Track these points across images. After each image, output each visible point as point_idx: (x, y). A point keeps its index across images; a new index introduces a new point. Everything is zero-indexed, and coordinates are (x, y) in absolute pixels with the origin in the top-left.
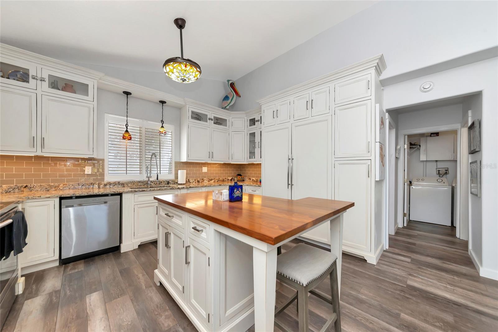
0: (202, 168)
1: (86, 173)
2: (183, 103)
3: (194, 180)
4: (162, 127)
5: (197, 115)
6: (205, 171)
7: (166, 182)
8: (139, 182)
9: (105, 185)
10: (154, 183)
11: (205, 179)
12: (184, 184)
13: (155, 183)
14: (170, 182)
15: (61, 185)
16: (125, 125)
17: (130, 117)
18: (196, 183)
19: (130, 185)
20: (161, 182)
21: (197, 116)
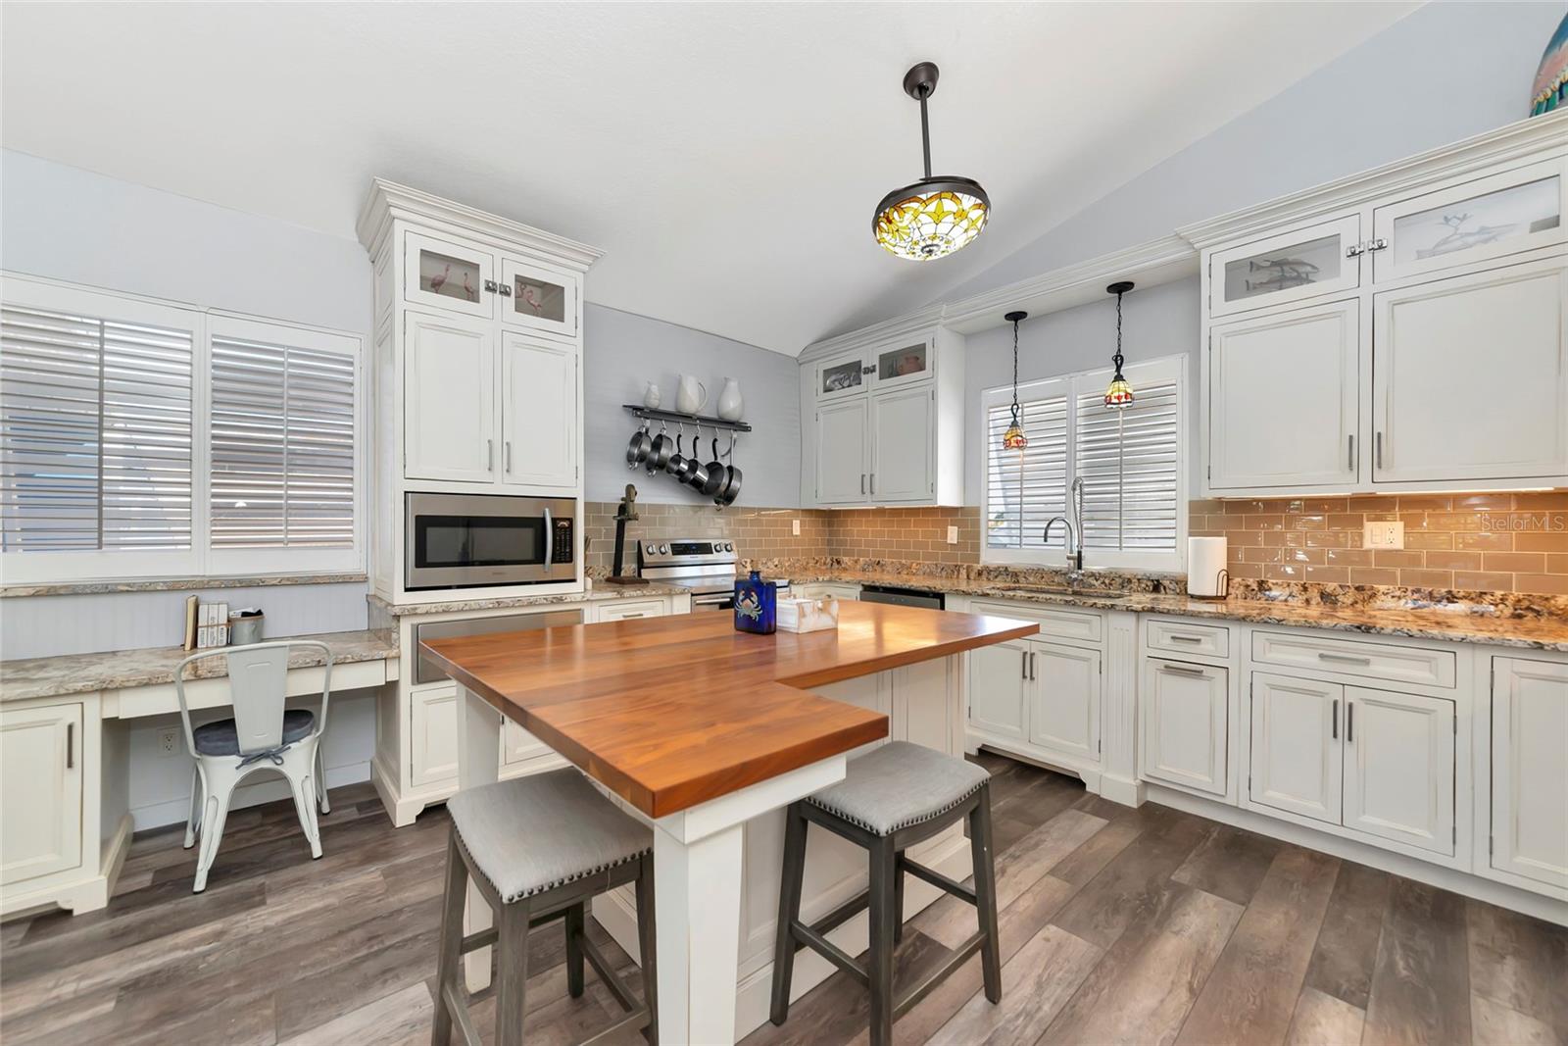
0: (1362, 525)
1: (949, 541)
2: (1185, 253)
3: (1295, 590)
4: (1119, 378)
5: (1274, 264)
6: (1384, 545)
7: (1149, 583)
8: (1057, 572)
9: (980, 574)
10: (1103, 583)
11: (1382, 588)
12: (1216, 598)
13: (1107, 581)
14: (1166, 583)
15: (914, 565)
16: (1010, 407)
17: (1024, 381)
18: (1308, 601)
19: (1031, 579)
20: (1129, 581)
21: (1276, 273)
